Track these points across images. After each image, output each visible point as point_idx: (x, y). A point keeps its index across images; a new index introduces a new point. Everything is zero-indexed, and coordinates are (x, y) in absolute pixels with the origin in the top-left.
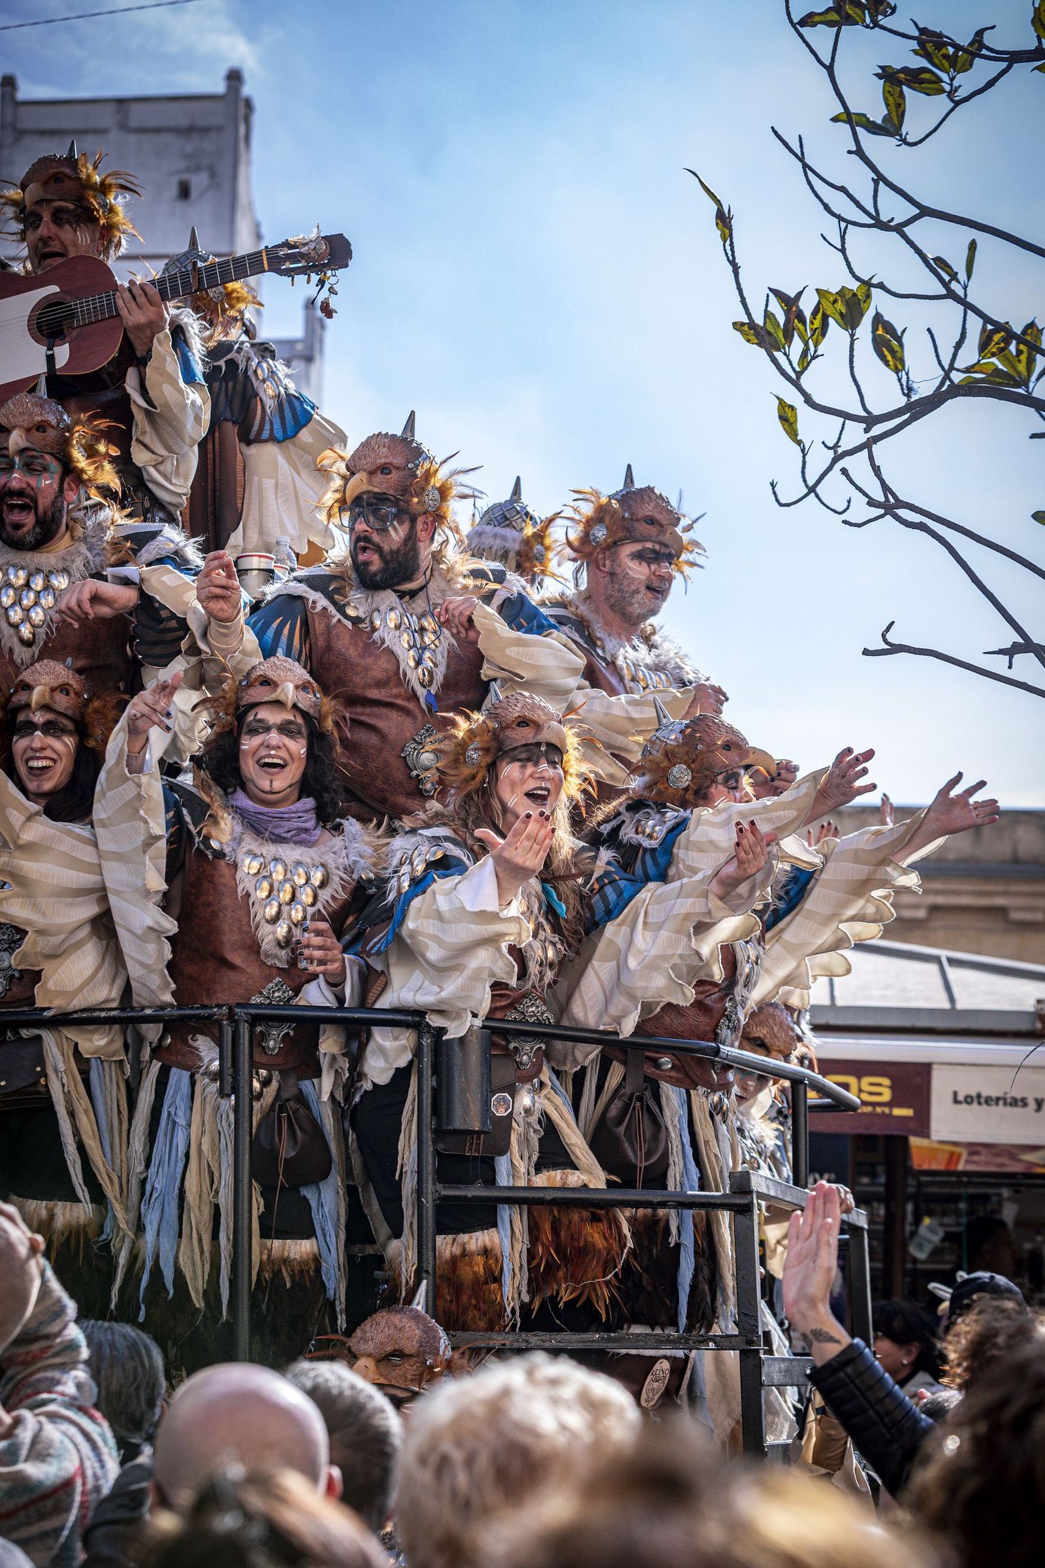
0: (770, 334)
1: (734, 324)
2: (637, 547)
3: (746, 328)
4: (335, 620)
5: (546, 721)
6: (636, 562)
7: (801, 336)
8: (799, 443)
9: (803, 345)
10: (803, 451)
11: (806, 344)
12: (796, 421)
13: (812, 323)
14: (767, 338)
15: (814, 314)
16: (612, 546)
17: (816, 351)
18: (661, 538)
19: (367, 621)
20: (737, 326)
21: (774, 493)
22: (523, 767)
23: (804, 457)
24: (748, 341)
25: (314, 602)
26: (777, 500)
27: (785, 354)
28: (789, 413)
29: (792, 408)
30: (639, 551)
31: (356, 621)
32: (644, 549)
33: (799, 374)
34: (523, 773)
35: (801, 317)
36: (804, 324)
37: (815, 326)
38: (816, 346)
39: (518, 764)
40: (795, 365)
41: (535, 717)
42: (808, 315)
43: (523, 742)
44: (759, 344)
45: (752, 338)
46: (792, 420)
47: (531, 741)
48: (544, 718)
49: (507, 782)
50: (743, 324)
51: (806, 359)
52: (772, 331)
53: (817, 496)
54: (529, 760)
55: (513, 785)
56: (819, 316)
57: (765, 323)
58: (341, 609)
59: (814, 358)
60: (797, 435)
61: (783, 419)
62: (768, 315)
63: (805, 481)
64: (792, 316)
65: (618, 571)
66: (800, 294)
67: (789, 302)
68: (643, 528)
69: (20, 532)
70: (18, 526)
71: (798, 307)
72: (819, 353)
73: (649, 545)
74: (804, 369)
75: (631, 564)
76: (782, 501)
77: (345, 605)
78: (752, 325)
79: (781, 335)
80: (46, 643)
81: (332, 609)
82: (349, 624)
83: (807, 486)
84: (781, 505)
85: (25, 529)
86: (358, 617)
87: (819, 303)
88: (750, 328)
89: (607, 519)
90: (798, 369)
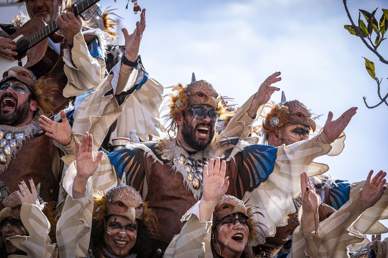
0: (361, 30)
1: (345, 26)
2: (294, 127)
3: (350, 28)
4: (155, 161)
5: (236, 204)
6: (294, 134)
7: (376, 31)
8: (376, 79)
9: (376, 35)
10: (378, 82)
11: (378, 34)
12: (374, 69)
13: (380, 24)
14: (360, 32)
15: (381, 20)
16: (282, 127)
17: (383, 37)
18: (305, 123)
19: (171, 162)
20: (346, 27)
21: (365, 102)
22: (229, 226)
23: (379, 85)
24: (352, 33)
25: (147, 153)
26: (367, 106)
27: (369, 38)
28: (371, 66)
29: (372, 63)
30: (295, 129)
31: (165, 162)
32: (297, 128)
33: (376, 48)
34: (229, 228)
35: (375, 22)
36: (377, 25)
37: (382, 26)
38: (383, 35)
39: (226, 225)
40: (374, 44)
41: (231, 203)
42: (378, 21)
43: (227, 215)
44: (357, 35)
45: (353, 32)
46: (372, 69)
47: (230, 213)
48: (235, 203)
49: (223, 234)
50: (349, 26)
51: (379, 40)
52: (362, 28)
53: (386, 103)
54: (231, 222)
55: (226, 234)
56: (384, 21)
57: (359, 25)
58: (159, 156)
59: (382, 40)
60: (375, 75)
61: (368, 68)
62: (360, 21)
63: (380, 96)
64: (372, 22)
65: (285, 138)
66: (374, 12)
67: (370, 16)
68: (297, 118)
69: (6, 115)
70: (6, 112)
71: (374, 17)
72: (384, 38)
73: (299, 126)
74: (378, 45)
75: (291, 135)
76: (369, 106)
77: (161, 155)
78: (353, 26)
79: (366, 30)
80: (11, 162)
81: (154, 156)
82: (162, 163)
83: (381, 98)
84: (369, 108)
85: (9, 113)
86: (167, 160)
87: (384, 15)
88: (352, 28)
89: (279, 115)
90: (375, 45)
